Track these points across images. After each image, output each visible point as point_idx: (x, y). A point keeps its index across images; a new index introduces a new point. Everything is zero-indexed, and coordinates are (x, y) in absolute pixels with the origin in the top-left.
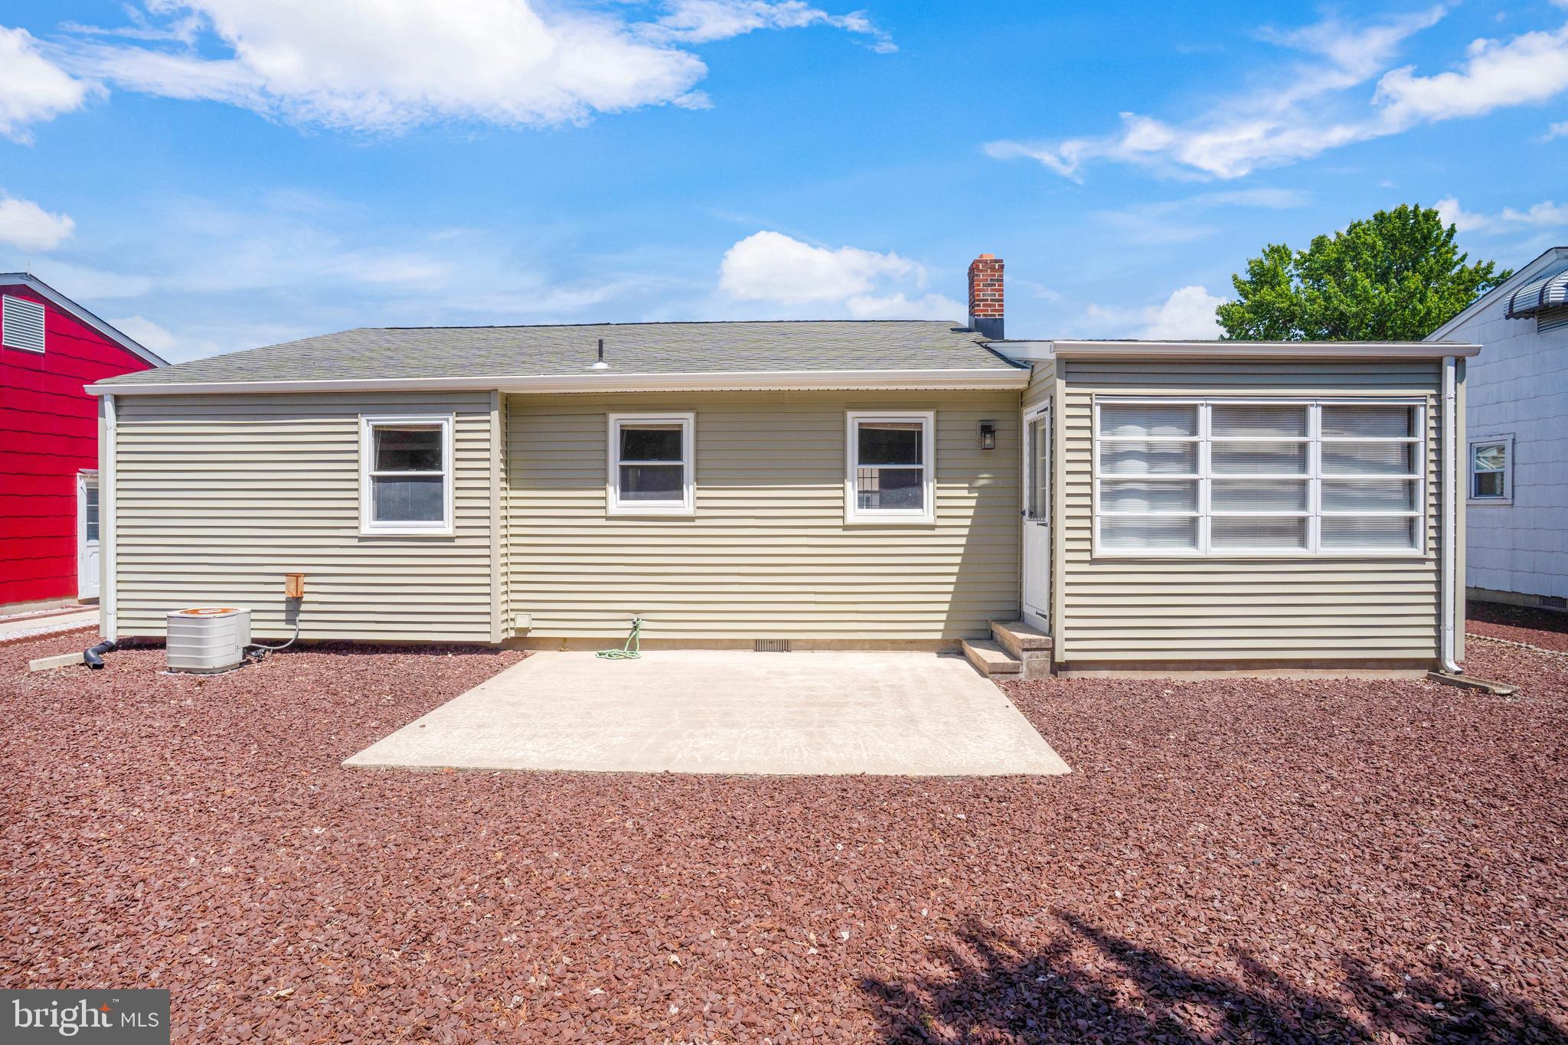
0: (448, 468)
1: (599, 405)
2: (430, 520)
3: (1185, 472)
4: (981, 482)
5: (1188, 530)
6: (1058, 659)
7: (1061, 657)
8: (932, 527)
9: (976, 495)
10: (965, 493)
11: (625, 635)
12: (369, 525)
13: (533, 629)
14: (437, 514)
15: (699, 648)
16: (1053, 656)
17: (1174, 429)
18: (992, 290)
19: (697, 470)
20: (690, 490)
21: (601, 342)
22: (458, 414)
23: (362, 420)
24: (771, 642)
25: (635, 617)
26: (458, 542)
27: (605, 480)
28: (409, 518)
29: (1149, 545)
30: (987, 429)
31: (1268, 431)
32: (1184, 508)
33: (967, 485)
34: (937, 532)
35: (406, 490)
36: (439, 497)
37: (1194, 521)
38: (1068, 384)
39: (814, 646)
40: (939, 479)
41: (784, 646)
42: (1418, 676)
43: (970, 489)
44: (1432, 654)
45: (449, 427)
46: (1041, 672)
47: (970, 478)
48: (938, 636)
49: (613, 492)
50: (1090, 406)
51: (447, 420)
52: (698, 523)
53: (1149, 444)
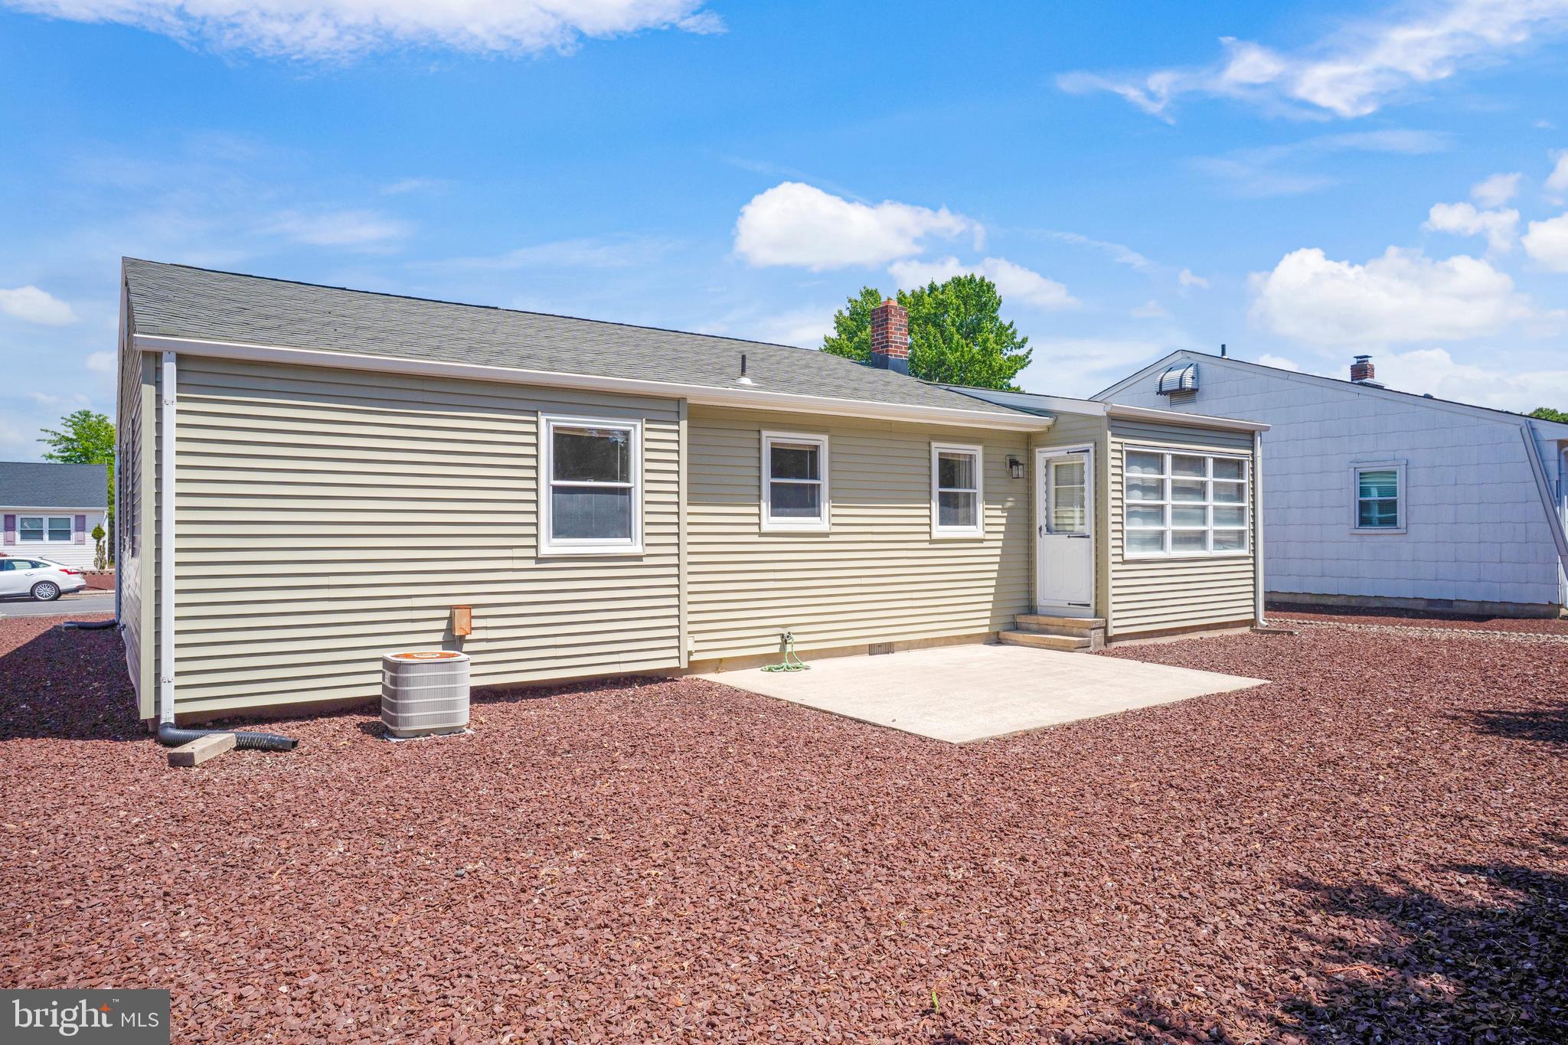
0: (636, 480)
1: (756, 420)
2: (616, 536)
3: (1157, 499)
4: (1009, 504)
5: (1158, 540)
6: (1110, 635)
7: (1112, 632)
8: (981, 541)
9: (1006, 514)
10: (999, 513)
11: (776, 649)
12: (550, 546)
13: (696, 651)
14: (624, 529)
15: (830, 657)
16: (1106, 632)
17: (1152, 470)
18: (901, 334)
19: (831, 488)
20: (825, 507)
21: (744, 357)
22: (648, 421)
23: (543, 419)
24: (880, 645)
25: (785, 632)
26: (646, 561)
27: (760, 497)
28: (593, 536)
29: (1144, 550)
30: (1013, 463)
31: (1188, 473)
32: (1157, 523)
33: (1000, 507)
34: (985, 544)
35: (590, 502)
36: (626, 512)
37: (1162, 533)
38: (1113, 435)
39: (910, 646)
40: (987, 501)
41: (888, 648)
42: (1246, 630)
43: (1002, 510)
44: (1251, 616)
45: (638, 433)
46: (1099, 644)
47: (1003, 502)
48: (986, 630)
49: (766, 506)
50: (1121, 451)
51: (635, 426)
52: (832, 538)
53: (1143, 479)
